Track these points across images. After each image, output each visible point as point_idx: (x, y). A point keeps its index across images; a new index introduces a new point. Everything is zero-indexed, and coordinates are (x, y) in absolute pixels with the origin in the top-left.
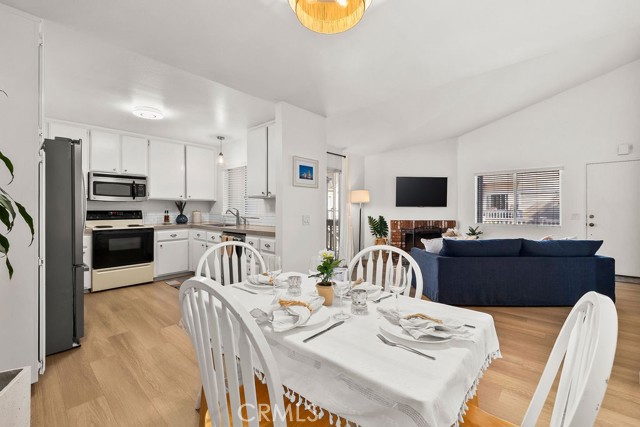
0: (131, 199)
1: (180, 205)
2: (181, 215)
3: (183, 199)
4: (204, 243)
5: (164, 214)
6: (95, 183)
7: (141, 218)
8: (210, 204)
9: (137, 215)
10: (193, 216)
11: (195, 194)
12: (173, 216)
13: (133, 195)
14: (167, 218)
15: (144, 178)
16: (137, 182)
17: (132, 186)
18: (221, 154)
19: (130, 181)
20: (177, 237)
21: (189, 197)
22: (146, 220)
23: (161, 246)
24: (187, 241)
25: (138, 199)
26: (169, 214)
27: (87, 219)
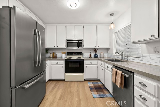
1: (95, 50)
2: (96, 54)
3: (96, 48)
4: (104, 68)
6: (68, 43)
7: (82, 55)
8: (108, 49)
9: (81, 54)
10: (100, 54)
11: (101, 45)
12: (93, 54)
13: (78, 47)
14: (91, 55)
15: (82, 40)
16: (80, 42)
17: (78, 43)
18: (112, 23)
20: (93, 64)
21: (99, 47)
22: (84, 56)
23: (87, 67)
24: (97, 65)
25: (80, 48)
26: (91, 54)
27: (67, 55)
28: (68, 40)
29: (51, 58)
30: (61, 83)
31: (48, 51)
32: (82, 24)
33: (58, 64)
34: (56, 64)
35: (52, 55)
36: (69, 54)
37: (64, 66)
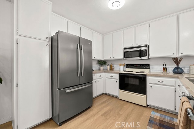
0: (139, 58)
2: (178, 68)
4: (181, 95)
5: (163, 67)
6: (125, 52)
7: (149, 68)
9: (147, 66)
10: (190, 68)
12: (171, 67)
13: (140, 56)
14: (165, 69)
15: (146, 46)
16: (142, 49)
17: (140, 51)
19: (138, 49)
20: (163, 83)
21: (182, 53)
22: (153, 69)
23: (151, 87)
24: (174, 87)
25: (142, 58)
26: (167, 67)
27: (127, 68)
28: (125, 49)
29: (107, 70)
30: (114, 99)
31: (106, 63)
32: (147, 22)
33: (112, 78)
34: (110, 77)
35: (109, 67)
36: (128, 66)
37: (118, 81)
